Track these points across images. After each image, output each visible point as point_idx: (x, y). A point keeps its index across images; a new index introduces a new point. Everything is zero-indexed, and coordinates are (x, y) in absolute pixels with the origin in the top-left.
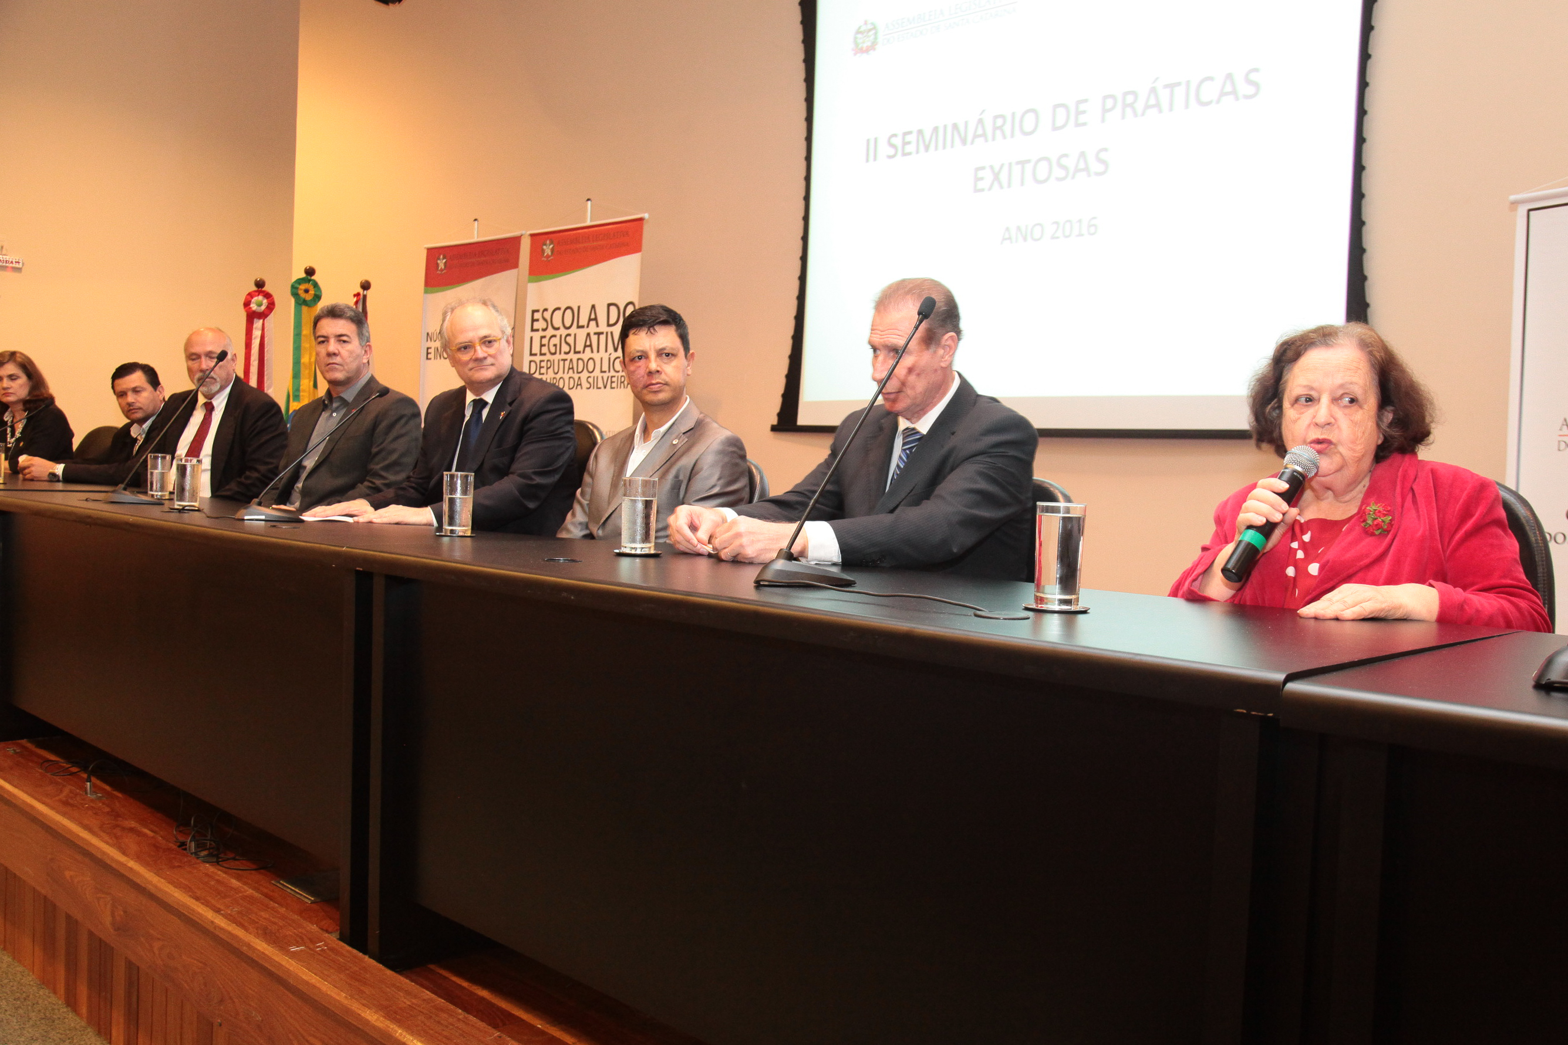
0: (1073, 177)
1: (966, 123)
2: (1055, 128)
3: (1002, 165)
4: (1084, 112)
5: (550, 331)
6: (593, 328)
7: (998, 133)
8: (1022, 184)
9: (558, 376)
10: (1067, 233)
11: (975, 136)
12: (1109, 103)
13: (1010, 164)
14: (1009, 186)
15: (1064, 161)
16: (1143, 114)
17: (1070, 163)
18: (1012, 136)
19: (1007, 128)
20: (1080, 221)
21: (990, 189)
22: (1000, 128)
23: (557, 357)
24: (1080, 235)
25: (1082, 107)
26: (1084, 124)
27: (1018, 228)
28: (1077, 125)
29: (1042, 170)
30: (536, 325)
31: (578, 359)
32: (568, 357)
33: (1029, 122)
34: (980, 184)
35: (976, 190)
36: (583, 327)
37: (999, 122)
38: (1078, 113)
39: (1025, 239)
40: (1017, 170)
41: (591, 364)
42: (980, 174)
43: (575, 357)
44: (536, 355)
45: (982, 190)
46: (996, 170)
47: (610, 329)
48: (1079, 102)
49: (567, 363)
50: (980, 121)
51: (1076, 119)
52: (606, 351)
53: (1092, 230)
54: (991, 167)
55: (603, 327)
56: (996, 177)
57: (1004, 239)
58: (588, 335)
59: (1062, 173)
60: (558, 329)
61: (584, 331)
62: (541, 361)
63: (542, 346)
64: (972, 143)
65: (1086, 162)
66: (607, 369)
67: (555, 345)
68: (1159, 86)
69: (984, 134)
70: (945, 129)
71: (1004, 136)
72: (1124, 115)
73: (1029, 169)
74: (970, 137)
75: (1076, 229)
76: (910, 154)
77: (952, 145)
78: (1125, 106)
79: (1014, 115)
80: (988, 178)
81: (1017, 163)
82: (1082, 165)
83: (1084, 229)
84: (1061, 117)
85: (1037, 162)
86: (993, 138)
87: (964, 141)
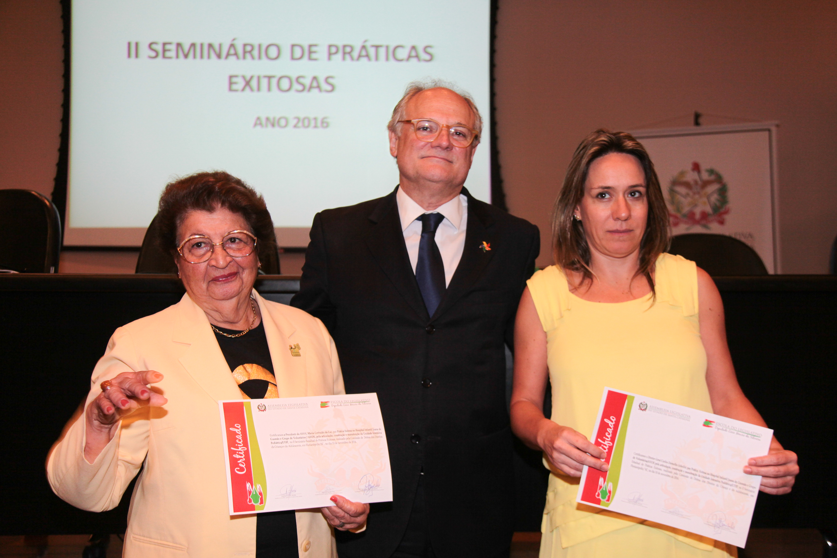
0: (309, 90)
1: (220, 45)
2: (293, 58)
3: (252, 77)
4: (315, 52)
7: (248, 56)
8: (269, 91)
10: (306, 125)
11: (228, 55)
12: (333, 50)
14: (259, 89)
15: (301, 80)
16: (358, 59)
17: (307, 82)
18: (260, 58)
19: (255, 53)
20: (315, 119)
21: (243, 90)
22: (250, 52)
24: (315, 127)
25: (313, 49)
26: (315, 60)
27: (267, 119)
28: (311, 59)
29: (285, 84)
33: (273, 52)
34: (234, 87)
35: (231, 91)
37: (248, 48)
38: (310, 52)
39: (273, 126)
40: (264, 82)
42: (234, 80)
45: (236, 91)
46: (248, 79)
48: (310, 46)
50: (232, 46)
51: (310, 55)
53: (325, 125)
54: (244, 77)
56: (248, 83)
57: (255, 125)
59: (300, 88)
64: (226, 58)
65: (318, 82)
68: (368, 44)
69: (236, 54)
70: (202, 45)
71: (253, 58)
72: (344, 59)
73: (274, 81)
74: (224, 53)
75: (312, 123)
76: (170, 58)
77: (209, 57)
78: (344, 53)
79: (260, 46)
80: (241, 83)
81: (265, 77)
82: (315, 84)
83: (319, 124)
84: (298, 52)
85: (280, 78)
86: (244, 58)
87: (219, 56)
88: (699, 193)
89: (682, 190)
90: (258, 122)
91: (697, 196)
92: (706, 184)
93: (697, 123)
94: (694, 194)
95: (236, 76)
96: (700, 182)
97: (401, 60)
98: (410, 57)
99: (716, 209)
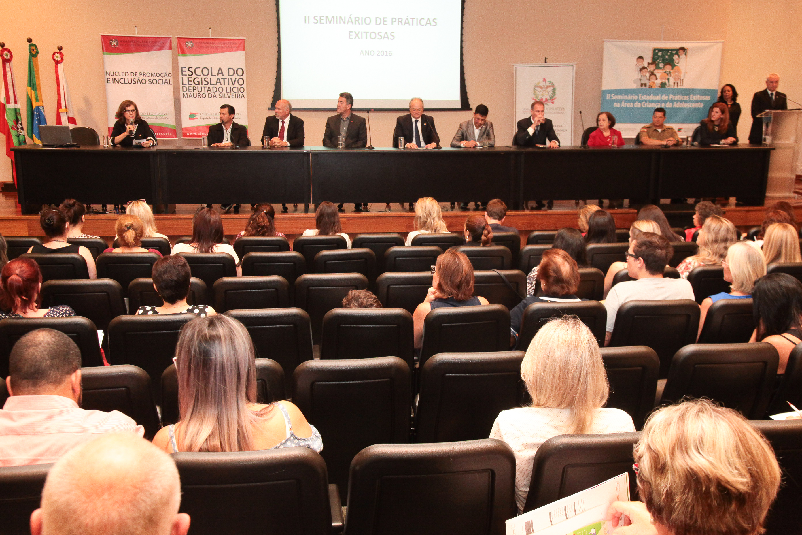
0: (383, 39)
1: (345, 17)
2: (376, 24)
3: (359, 32)
4: (386, 21)
5: (194, 76)
6: (220, 76)
7: (357, 22)
8: (366, 38)
9: (201, 93)
10: (382, 54)
11: (348, 22)
12: (394, 20)
13: (362, 32)
14: (362, 38)
15: (380, 34)
16: (404, 25)
17: (383, 35)
18: (362, 24)
19: (360, 21)
20: (386, 51)
21: (355, 38)
22: (358, 21)
23: (200, 86)
24: (386, 55)
25: (385, 20)
26: (386, 25)
27: (366, 51)
28: (384, 24)
29: (373, 36)
30: (184, 73)
31: (213, 87)
32: (208, 86)
33: (368, 21)
34: (351, 37)
35: (350, 38)
36: (215, 75)
37: (357, 19)
38: (384, 21)
39: (368, 55)
40: (364, 34)
41: (221, 90)
42: (351, 34)
43: (211, 87)
44: (186, 84)
45: (352, 39)
46: (357, 33)
47: (230, 77)
48: (384, 18)
49: (206, 89)
50: (350, 18)
51: (384, 23)
52: (229, 85)
53: (390, 54)
54: (355, 32)
55: (226, 75)
56: (357, 35)
57: (361, 54)
58: (218, 78)
59: (380, 37)
60: (200, 75)
61: (216, 77)
62: (189, 87)
63: (189, 81)
64: (347, 24)
65: (387, 35)
66: (230, 91)
67: (199, 82)
68: (409, 18)
69: (352, 22)
70: (337, 17)
71: (359, 24)
72: (398, 25)
73: (368, 34)
74: (346, 22)
75: (385, 53)
76: (323, 23)
77: (340, 23)
78: (399, 22)
79: (362, 18)
80: (354, 35)
81: (364, 32)
82: (386, 36)
83: (388, 54)
84: (378, 21)
85: (371, 33)
86: (355, 24)
87: (344, 23)
88: (545, 91)
89: (538, 89)
90: (362, 53)
92: (548, 87)
93: (546, 62)
94: (543, 91)
95: (352, 32)
96: (545, 86)
97: (423, 25)
98: (427, 24)
99: (551, 97)
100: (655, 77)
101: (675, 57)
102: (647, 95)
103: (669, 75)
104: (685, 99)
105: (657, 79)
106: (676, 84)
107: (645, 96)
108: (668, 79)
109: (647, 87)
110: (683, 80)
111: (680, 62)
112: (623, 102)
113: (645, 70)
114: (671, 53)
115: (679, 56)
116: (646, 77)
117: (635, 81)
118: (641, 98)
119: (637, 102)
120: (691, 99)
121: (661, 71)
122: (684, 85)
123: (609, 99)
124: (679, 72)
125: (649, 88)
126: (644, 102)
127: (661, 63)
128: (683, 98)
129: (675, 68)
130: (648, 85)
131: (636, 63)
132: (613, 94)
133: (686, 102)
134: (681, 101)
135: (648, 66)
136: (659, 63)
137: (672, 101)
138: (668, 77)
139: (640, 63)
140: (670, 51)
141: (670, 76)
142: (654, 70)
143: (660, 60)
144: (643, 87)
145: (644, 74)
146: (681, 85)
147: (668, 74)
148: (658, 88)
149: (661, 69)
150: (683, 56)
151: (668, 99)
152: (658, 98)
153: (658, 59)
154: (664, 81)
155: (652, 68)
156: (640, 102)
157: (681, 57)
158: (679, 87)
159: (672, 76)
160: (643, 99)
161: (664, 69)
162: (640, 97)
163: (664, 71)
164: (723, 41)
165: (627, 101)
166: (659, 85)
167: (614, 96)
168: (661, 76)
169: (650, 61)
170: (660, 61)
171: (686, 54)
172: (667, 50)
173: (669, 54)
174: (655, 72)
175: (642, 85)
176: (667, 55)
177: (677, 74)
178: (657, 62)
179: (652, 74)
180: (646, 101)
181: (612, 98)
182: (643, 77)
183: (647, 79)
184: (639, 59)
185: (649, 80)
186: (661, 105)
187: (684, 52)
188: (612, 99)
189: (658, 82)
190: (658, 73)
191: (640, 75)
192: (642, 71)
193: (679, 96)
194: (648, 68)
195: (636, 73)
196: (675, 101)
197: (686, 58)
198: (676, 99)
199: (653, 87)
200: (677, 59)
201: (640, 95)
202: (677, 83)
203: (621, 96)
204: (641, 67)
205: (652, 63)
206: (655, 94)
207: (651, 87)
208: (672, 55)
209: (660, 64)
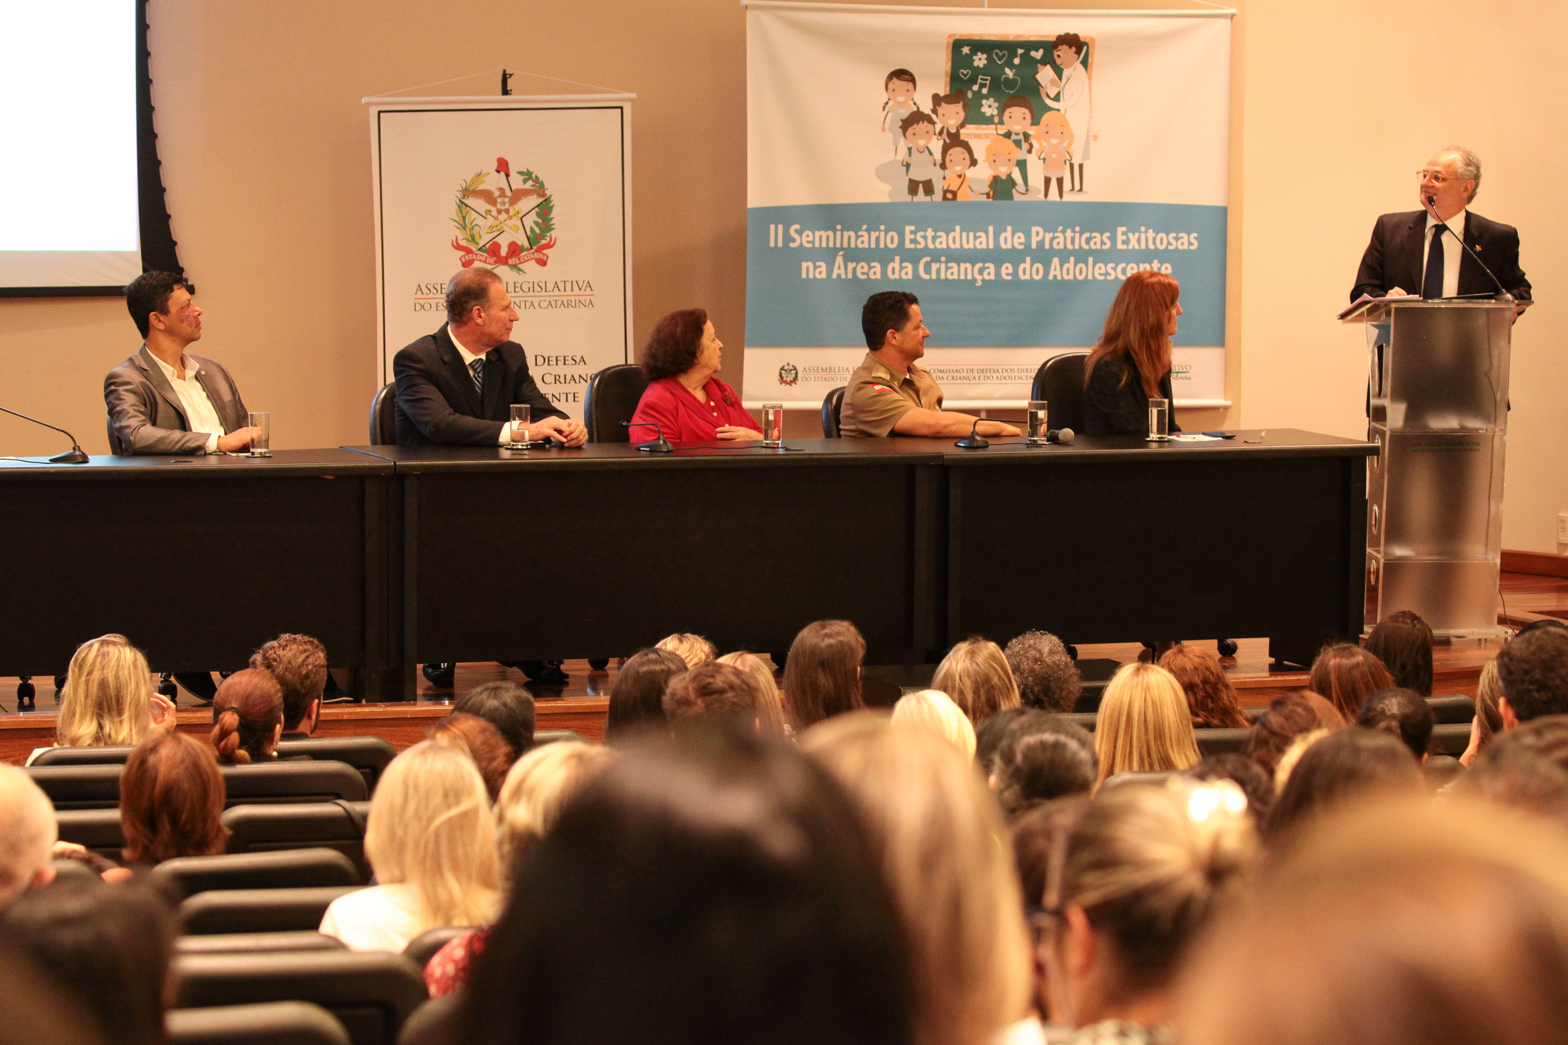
88: (507, 211)
89: (480, 205)
91: (503, 216)
92: (517, 195)
93: (505, 92)
94: (499, 212)
96: (508, 193)
99: (533, 240)
100: (967, 156)
101: (1045, 75)
102: (935, 230)
103: (1025, 146)
104: (1096, 244)
105: (974, 162)
106: (1054, 185)
107: (930, 233)
108: (1022, 165)
109: (938, 196)
110: (1081, 166)
111: (1065, 96)
112: (839, 260)
113: (924, 126)
114: (1026, 58)
115: (1059, 72)
116: (931, 154)
117: (883, 172)
118: (912, 241)
119: (897, 259)
120: (1120, 246)
121: (989, 130)
122: (1084, 189)
123: (780, 244)
124: (1065, 132)
125: (945, 198)
126: (928, 259)
127: (987, 97)
128: (1088, 241)
129: (1047, 118)
130: (938, 187)
131: (884, 97)
132: (797, 227)
133: (1100, 256)
134: (1081, 256)
135: (935, 111)
136: (978, 96)
137: (1043, 256)
138: (1021, 154)
139: (901, 99)
140: (1020, 51)
141: (1030, 151)
142: (962, 125)
143: (982, 86)
144: (921, 197)
145: (922, 142)
146: (1077, 187)
147: (1018, 144)
148: (984, 198)
149: (988, 121)
150: (1074, 71)
151: (1027, 244)
152: (983, 241)
153: (973, 80)
154: (1003, 171)
155: (952, 116)
156: (913, 257)
157: (1066, 73)
158: (1067, 197)
159: (1034, 150)
160: (918, 246)
161: (1001, 122)
162: (908, 237)
163: (1002, 132)
164: (1234, 11)
165: (853, 255)
166: (987, 190)
167: (799, 232)
168: (988, 149)
169: (943, 90)
170: (985, 91)
171: (1085, 63)
172: (1008, 47)
173: (1017, 61)
174: (966, 133)
175: (913, 187)
176: (1012, 66)
177: (1054, 141)
178: (970, 95)
179: (954, 140)
180: (935, 256)
181: (794, 241)
182: (914, 150)
183: (935, 165)
184: (896, 82)
185: (943, 166)
186: (998, 272)
187: (1078, 52)
188: (792, 245)
189: (982, 174)
190: (978, 136)
191: (903, 145)
192: (910, 131)
193: (1069, 234)
194: (934, 116)
195: (889, 136)
196: (1052, 252)
197: (1090, 79)
198: (1058, 245)
199: (960, 198)
200: (1053, 83)
201: (909, 228)
202: (1060, 181)
203: (830, 233)
204: (905, 113)
205: (949, 99)
206: (973, 226)
207: (951, 195)
208: (1030, 65)
209: (984, 102)
